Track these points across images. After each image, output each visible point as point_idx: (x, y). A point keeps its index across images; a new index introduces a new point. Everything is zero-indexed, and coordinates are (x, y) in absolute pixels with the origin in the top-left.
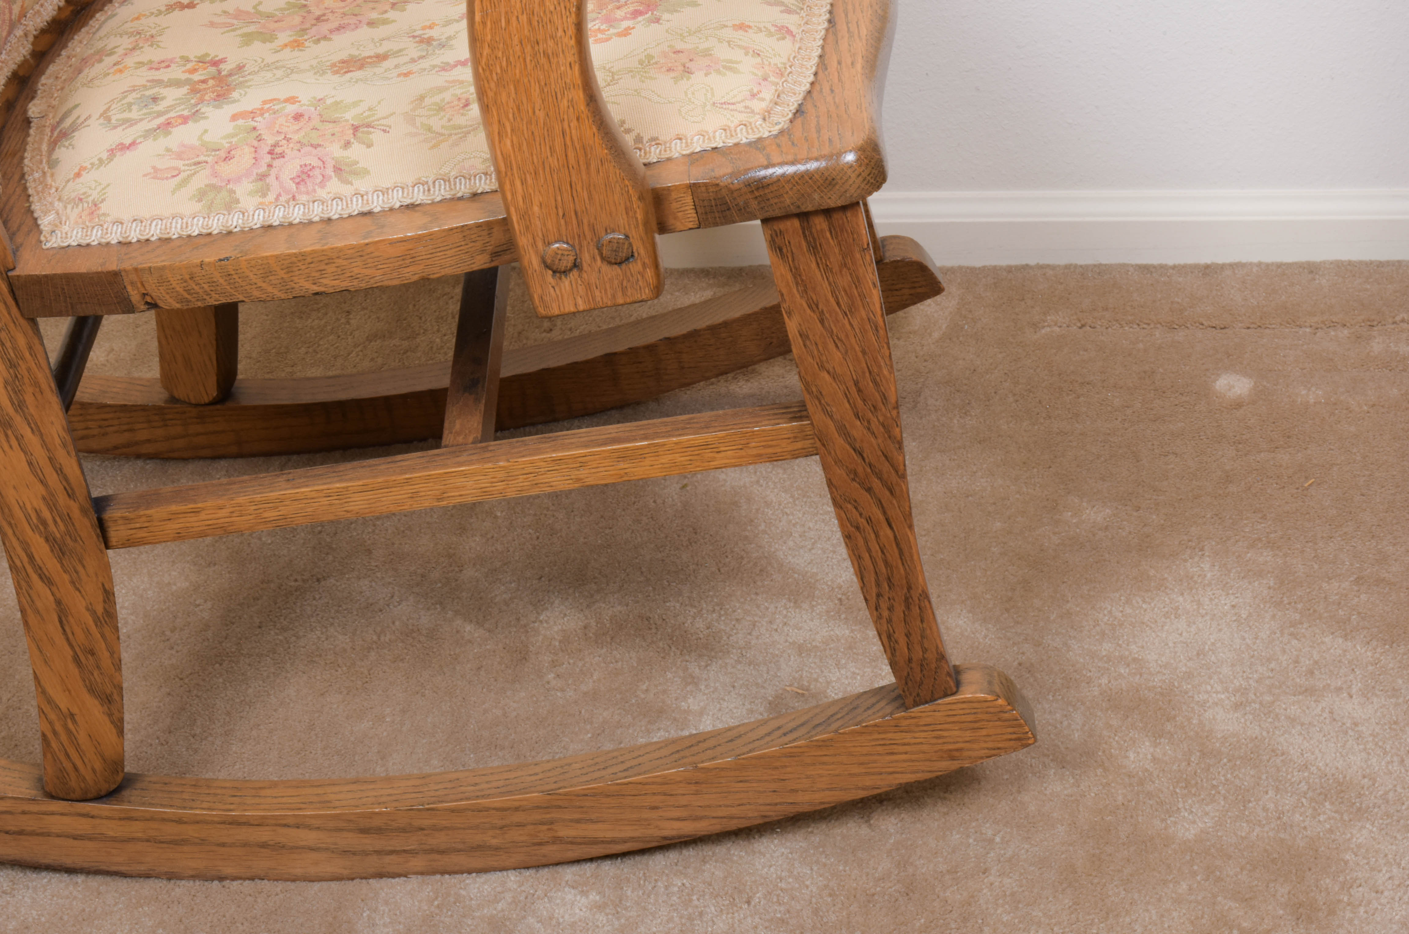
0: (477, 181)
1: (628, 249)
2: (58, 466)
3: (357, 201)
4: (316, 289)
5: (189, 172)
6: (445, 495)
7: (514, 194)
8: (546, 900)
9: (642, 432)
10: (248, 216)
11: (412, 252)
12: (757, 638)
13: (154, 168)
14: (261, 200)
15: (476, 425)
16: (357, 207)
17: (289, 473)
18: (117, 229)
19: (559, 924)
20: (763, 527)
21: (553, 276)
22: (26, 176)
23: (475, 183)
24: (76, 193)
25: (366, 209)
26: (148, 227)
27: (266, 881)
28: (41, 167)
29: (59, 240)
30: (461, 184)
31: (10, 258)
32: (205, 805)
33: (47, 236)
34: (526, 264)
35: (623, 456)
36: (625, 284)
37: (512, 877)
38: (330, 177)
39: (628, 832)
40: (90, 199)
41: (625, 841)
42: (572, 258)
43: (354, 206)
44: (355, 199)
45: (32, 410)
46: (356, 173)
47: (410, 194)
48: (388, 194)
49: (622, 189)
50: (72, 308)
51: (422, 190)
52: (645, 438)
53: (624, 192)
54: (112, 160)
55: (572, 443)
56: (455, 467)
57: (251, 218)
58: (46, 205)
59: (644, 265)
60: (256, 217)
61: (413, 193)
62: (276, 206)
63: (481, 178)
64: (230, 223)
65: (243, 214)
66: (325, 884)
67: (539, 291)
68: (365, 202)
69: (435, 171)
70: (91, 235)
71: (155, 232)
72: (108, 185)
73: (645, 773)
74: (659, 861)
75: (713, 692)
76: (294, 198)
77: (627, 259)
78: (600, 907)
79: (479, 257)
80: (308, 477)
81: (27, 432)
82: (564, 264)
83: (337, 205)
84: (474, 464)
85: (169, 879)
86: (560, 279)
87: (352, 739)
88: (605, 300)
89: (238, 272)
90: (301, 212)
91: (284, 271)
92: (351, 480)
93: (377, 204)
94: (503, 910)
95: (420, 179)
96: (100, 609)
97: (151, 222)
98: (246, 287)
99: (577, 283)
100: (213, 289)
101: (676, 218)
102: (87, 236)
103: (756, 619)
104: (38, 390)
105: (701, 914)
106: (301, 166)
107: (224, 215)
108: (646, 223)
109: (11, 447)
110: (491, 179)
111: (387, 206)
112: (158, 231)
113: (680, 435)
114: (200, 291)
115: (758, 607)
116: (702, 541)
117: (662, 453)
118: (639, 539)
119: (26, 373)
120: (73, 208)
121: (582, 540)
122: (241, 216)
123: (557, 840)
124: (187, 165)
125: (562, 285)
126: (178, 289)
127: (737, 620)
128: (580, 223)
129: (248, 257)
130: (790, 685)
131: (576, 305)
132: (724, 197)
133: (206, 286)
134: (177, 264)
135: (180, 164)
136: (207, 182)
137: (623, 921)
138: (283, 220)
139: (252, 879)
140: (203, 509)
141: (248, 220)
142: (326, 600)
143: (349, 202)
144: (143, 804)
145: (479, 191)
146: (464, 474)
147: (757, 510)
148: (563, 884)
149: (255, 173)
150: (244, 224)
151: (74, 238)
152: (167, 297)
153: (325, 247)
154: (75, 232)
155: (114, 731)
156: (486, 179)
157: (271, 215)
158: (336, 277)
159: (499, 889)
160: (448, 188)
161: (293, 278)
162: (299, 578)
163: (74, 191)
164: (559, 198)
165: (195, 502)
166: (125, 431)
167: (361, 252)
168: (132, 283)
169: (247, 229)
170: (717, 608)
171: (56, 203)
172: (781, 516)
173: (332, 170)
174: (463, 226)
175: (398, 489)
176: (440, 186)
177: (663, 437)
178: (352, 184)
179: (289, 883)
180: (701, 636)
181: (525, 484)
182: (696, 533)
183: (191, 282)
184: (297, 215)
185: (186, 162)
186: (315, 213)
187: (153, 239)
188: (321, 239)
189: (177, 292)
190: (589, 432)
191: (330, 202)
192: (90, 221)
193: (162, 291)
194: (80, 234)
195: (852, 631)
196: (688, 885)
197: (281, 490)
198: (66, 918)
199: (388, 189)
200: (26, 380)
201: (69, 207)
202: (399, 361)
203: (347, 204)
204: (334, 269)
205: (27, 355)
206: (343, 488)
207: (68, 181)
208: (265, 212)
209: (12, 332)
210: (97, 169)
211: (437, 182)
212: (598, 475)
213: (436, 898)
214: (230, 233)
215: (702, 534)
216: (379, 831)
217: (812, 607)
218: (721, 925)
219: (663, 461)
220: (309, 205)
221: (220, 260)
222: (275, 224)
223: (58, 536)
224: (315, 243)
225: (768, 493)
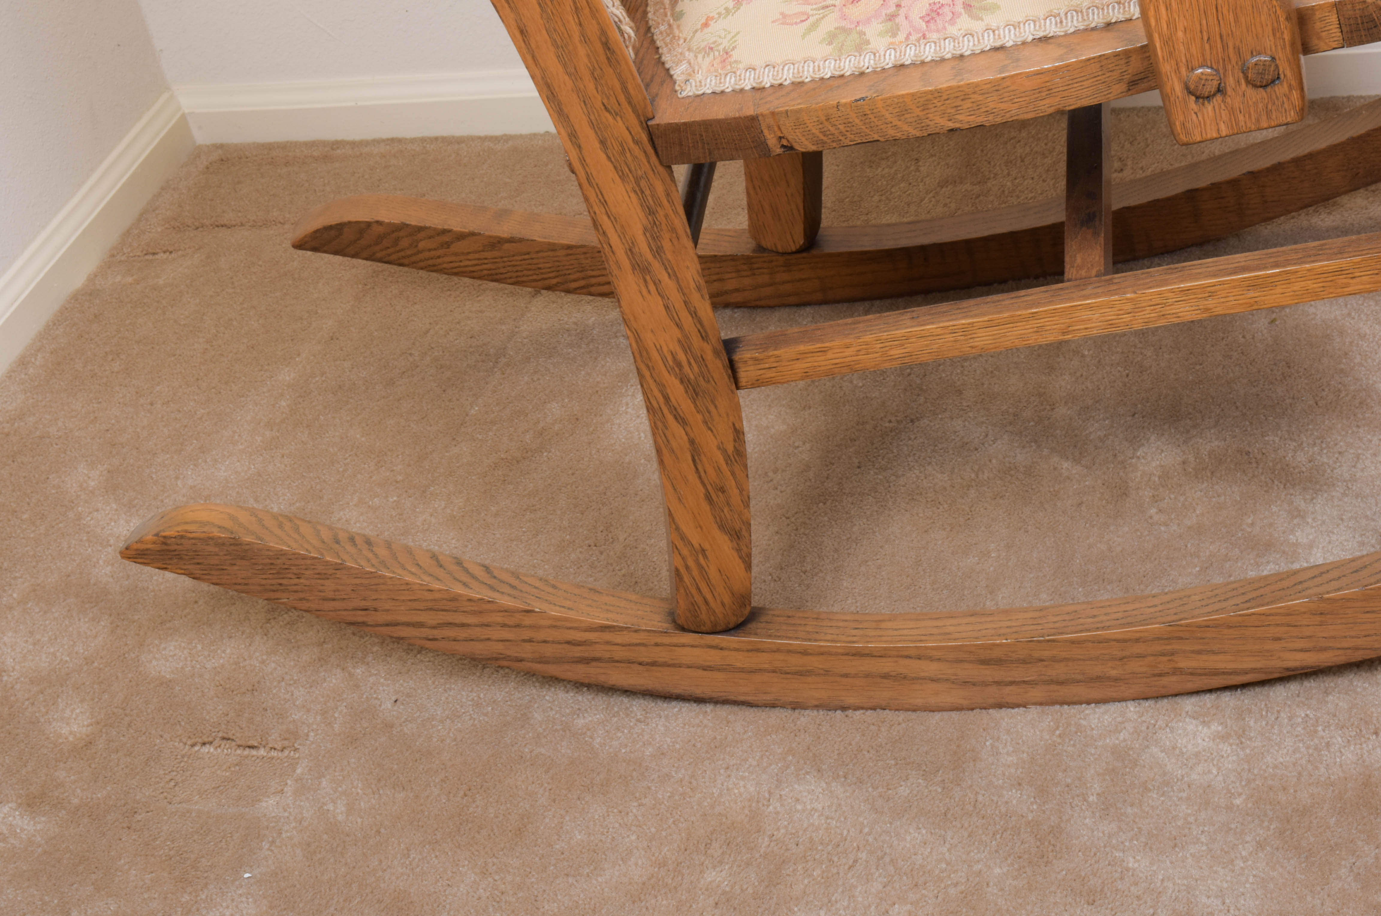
0: (1110, 11)
1: (1274, 71)
2: (693, 309)
3: (989, 36)
4: (951, 125)
5: (817, 17)
6: (1071, 328)
7: (1158, 20)
8: (1168, 730)
9: (1272, 260)
10: (880, 56)
11: (1048, 84)
12: (1362, 470)
13: (782, 14)
14: (891, 40)
15: (1097, 258)
16: (988, 42)
17: (913, 311)
18: (750, 75)
19: (1182, 753)
20: (1358, 359)
21: (1196, 102)
22: (652, 30)
23: (1108, 13)
24: (706, 43)
25: (998, 44)
26: (780, 72)
27: (887, 711)
28: (666, 19)
29: (694, 88)
30: (1093, 14)
31: (649, 108)
32: (829, 637)
33: (682, 85)
34: (1169, 91)
35: (1254, 285)
36: (1269, 107)
37: (1132, 708)
38: (961, 14)
39: (1249, 663)
40: (721, 48)
41: (1246, 672)
42: (1215, 83)
43: (986, 42)
44: (986, 35)
45: (669, 256)
46: (986, 9)
47: (1042, 26)
48: (1020, 28)
49: (1269, 10)
50: (710, 154)
51: (1054, 22)
52: (1276, 265)
53: (1271, 13)
54: (739, 8)
55: (1200, 273)
56: (1081, 301)
57: (882, 58)
58: (676, 56)
59: (1290, 87)
60: (887, 57)
61: (1045, 25)
62: (907, 46)
63: (1114, 7)
64: (862, 64)
65: (875, 54)
66: (945, 714)
67: (1181, 118)
68: (997, 37)
69: (1066, 3)
70: (725, 82)
71: (787, 76)
72: (738, 33)
73: (1268, 604)
74: (1279, 693)
75: (1321, 525)
76: (924, 36)
77: (1273, 82)
78: (1223, 738)
79: (1117, 86)
80: (933, 314)
81: (664, 277)
82: (1208, 90)
83: (969, 41)
84: (1099, 297)
85: (794, 709)
86: (1203, 104)
87: (960, 574)
88: (1249, 125)
89: (874, 111)
90: (932, 50)
91: (920, 109)
92: (976, 316)
93: (1009, 39)
94: (1125, 740)
95: (1051, 11)
96: (730, 448)
97: (784, 67)
98: (882, 127)
99: (1220, 108)
100: (848, 129)
101: (1320, 38)
102: (721, 83)
103: (1360, 451)
104: (674, 235)
105: (1328, 744)
106: (930, 4)
107: (855, 56)
108: (1293, 44)
109: (649, 292)
110: (1124, 8)
111: (1019, 40)
112: (791, 75)
113: (1313, 262)
114: (836, 132)
115: (1360, 439)
116: (1296, 374)
117: (1294, 280)
118: (1231, 375)
119: (664, 219)
120: (704, 57)
121: (1172, 376)
122: (872, 57)
123: (1177, 671)
124: (815, 9)
125: (1205, 110)
126: (814, 131)
127: (1340, 453)
128: (1225, 47)
129: (884, 96)
131: (1218, 130)
132: (1371, 14)
133: (841, 127)
134: (814, 106)
135: (808, 9)
136: (836, 25)
137: (1248, 751)
138: (915, 59)
139: (874, 709)
140: (831, 348)
141: (879, 60)
142: (921, 440)
143: (981, 38)
144: (770, 636)
145: (1113, 21)
146: (1090, 307)
147: (1351, 343)
148: (1184, 714)
149: (884, 14)
150: (876, 64)
151: (708, 86)
152: (803, 139)
153: (962, 83)
154: (708, 80)
155: (742, 566)
156: (1120, 8)
157: (903, 54)
158: (972, 113)
159: (1119, 719)
160: (1080, 19)
161: (930, 115)
162: (893, 419)
163: (703, 41)
164: (1204, 22)
165: (822, 342)
166: (715, 281)
167: (996, 86)
168: (769, 127)
169: (879, 69)
170: (1318, 441)
171: (687, 53)
172: (1376, 347)
173: (962, 6)
174: (1100, 56)
175: (1024, 323)
176: (1072, 17)
177: (1295, 264)
178: (982, 20)
179: (910, 713)
180: (1304, 469)
181: (1152, 315)
182: (1289, 367)
183: (827, 124)
184: (929, 53)
185: (814, 7)
186: (947, 50)
187: (786, 83)
188: (956, 76)
189: (813, 134)
190: (1216, 262)
191: (961, 39)
192: (722, 69)
193: (798, 134)
194: (714, 81)
196: (1311, 716)
197: (906, 328)
198: (699, 745)
199: (1019, 23)
200: (664, 227)
201: (700, 56)
202: (972, 206)
203: (979, 40)
204: (970, 105)
205: (665, 202)
206: (969, 324)
207: (696, 31)
208: (896, 52)
209: (651, 181)
210: (725, 18)
211: (1069, 14)
212: (1227, 304)
213: (1057, 728)
214: (862, 74)
215: (1296, 368)
216: (999, 662)
218: (1350, 756)
219: (1295, 288)
220: (940, 43)
221: (857, 101)
222: (907, 63)
223: (692, 377)
224: (950, 80)
225: (1361, 325)
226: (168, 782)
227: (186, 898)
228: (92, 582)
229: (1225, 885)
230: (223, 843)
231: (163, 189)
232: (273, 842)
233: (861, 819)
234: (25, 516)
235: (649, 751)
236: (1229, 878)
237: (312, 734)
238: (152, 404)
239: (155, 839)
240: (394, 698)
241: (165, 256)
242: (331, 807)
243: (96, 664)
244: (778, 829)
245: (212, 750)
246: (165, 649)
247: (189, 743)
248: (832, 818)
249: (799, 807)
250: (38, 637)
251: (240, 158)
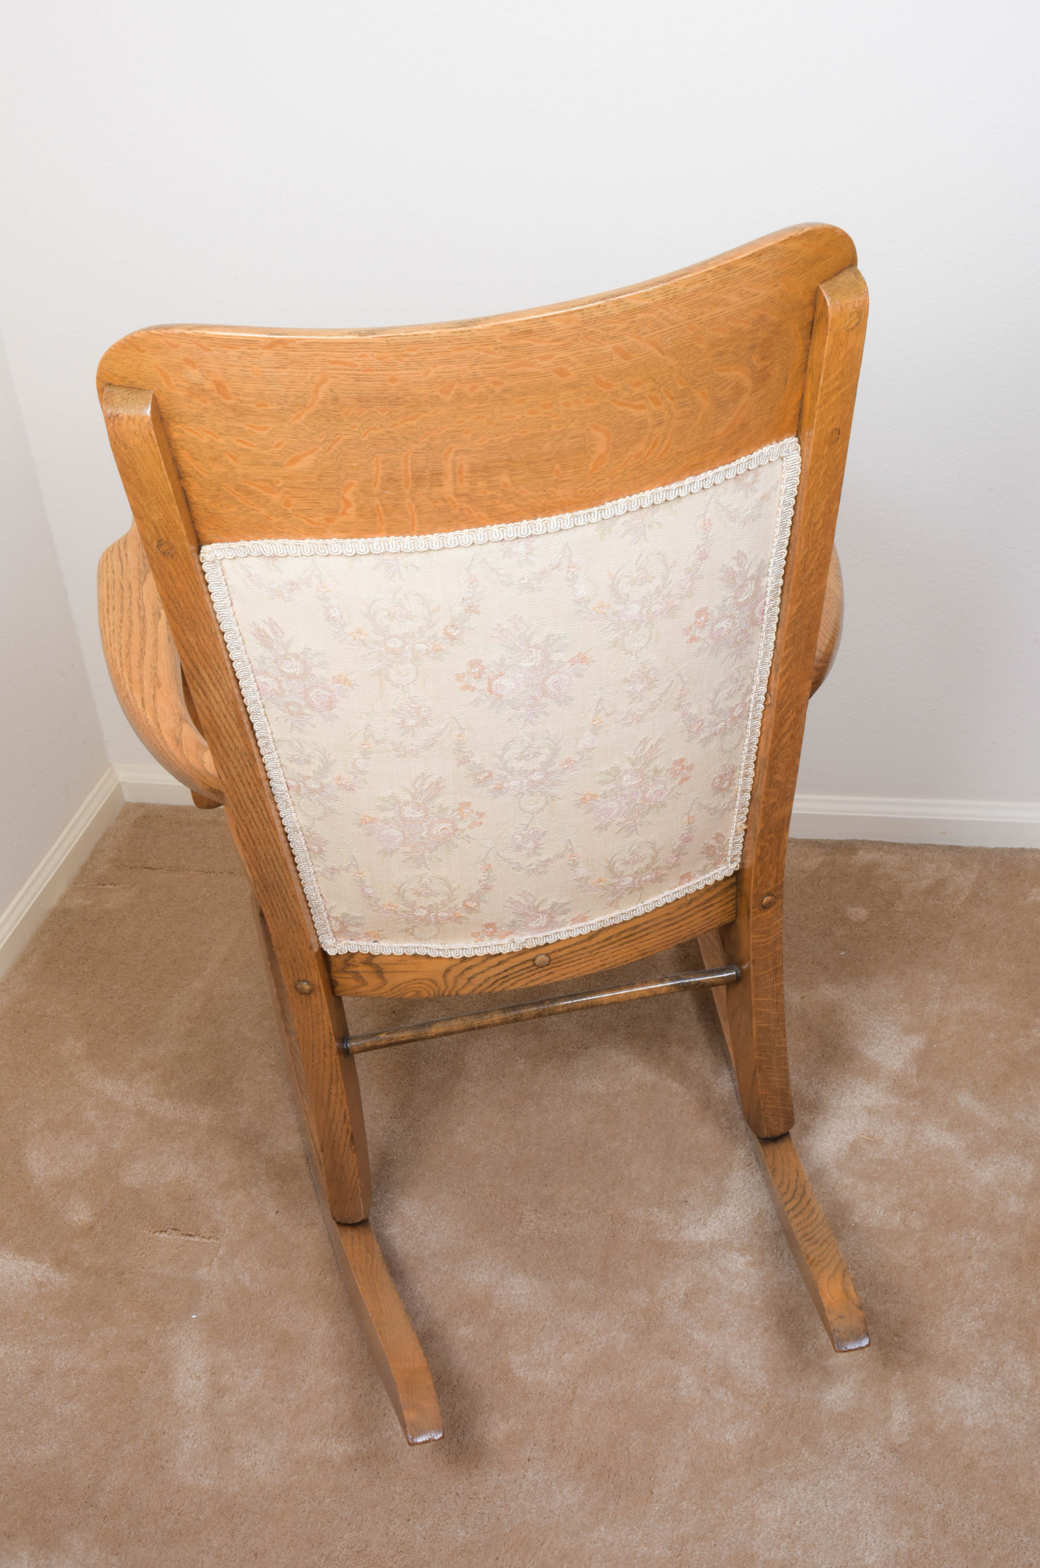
12: (844, 1102)
19: (729, 1272)
20: (849, 1028)
78: (752, 1264)
103: (844, 1090)
115: (845, 1082)
127: (833, 1089)
130: (862, 1134)
142: (591, 1062)
147: (847, 1016)
162: (575, 1046)
172: (860, 1021)
195: (901, 1101)
198: (456, 1250)
217: (878, 1084)
225: (854, 1005)
226: (141, 1255)
227: (158, 1328)
228: (84, 1120)
229: (745, 1352)
230: (178, 1295)
231: (106, 834)
232: (208, 1297)
233: (548, 1302)
234: (37, 1072)
235: (427, 1253)
236: (747, 1348)
237: (227, 1230)
238: (112, 998)
239: (137, 1291)
240: (276, 1210)
241: (111, 887)
242: (241, 1276)
243: (91, 1176)
244: (501, 1305)
245: (166, 1236)
246: (134, 1168)
247: (153, 1231)
248: (532, 1300)
249: (513, 1292)
250: (53, 1155)
251: (157, 816)
